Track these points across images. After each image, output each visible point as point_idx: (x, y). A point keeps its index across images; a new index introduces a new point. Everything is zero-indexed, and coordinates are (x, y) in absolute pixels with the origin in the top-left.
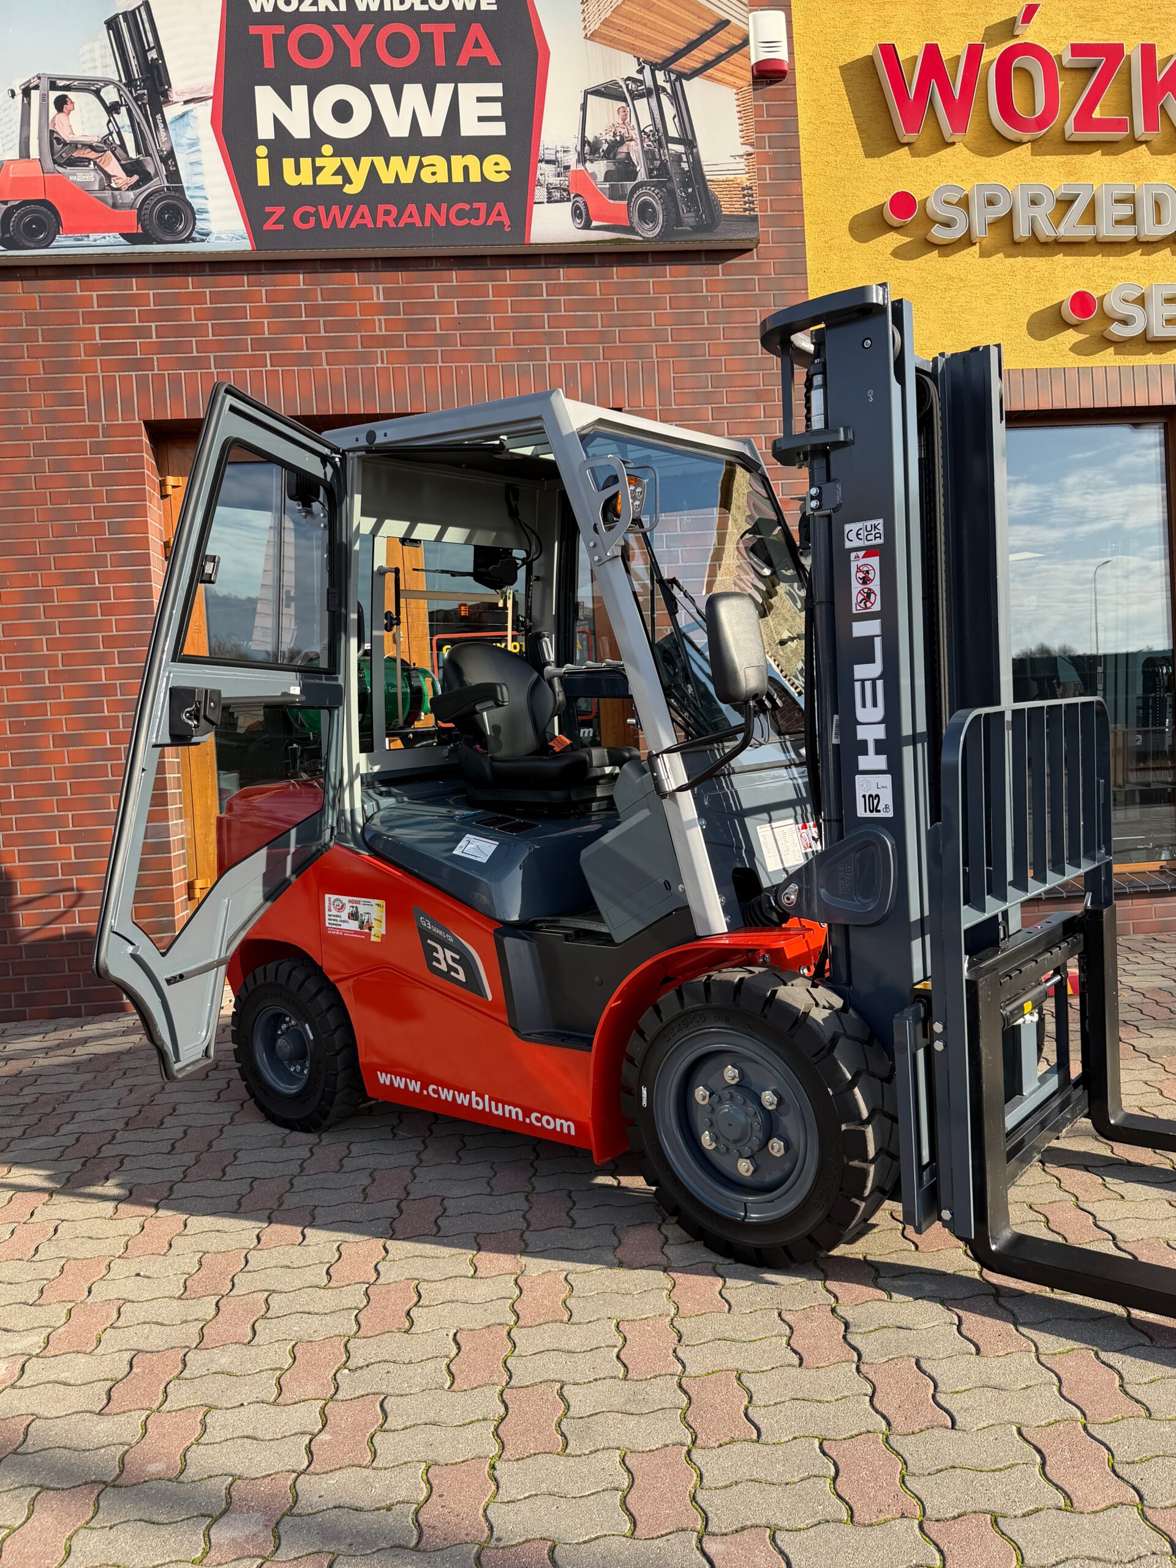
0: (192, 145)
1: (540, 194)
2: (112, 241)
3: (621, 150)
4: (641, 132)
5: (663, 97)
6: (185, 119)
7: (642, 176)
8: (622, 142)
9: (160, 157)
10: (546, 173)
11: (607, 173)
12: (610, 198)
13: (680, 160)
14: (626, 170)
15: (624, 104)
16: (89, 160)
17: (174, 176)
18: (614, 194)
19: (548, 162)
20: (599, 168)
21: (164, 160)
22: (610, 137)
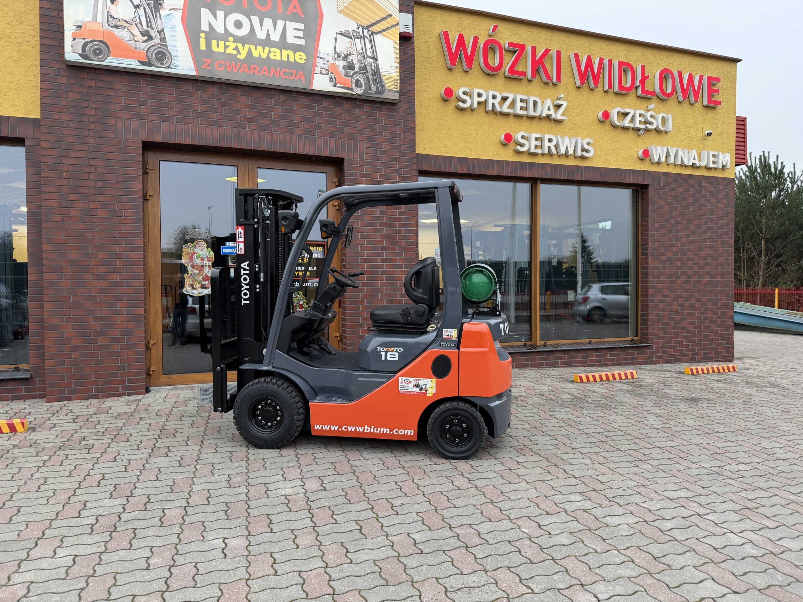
0: (172, 28)
1: (317, 70)
2: (134, 63)
3: (349, 57)
4: (357, 52)
5: (366, 39)
6: (170, 16)
7: (357, 69)
8: (350, 55)
9: (158, 31)
10: (320, 63)
11: (344, 66)
12: (345, 76)
13: (371, 65)
14: (351, 66)
15: (351, 40)
16: (125, 27)
17: (163, 39)
18: (346, 75)
19: (321, 58)
20: (341, 63)
21: (159, 33)
22: (345, 52)
